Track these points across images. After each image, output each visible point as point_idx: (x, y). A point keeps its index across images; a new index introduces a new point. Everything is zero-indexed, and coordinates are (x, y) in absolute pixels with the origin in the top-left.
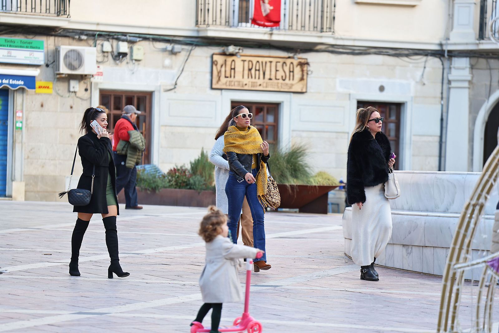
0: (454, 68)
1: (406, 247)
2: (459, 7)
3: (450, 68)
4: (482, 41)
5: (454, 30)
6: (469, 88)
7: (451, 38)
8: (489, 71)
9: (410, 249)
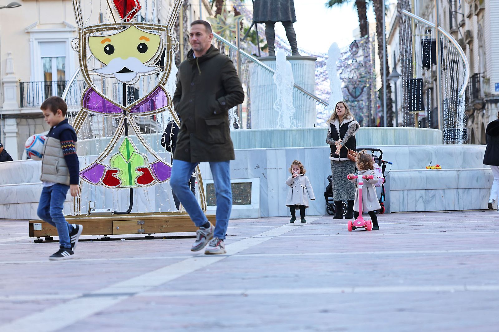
0: (7, 125)
1: (6, 205)
2: (7, 88)
3: (5, 125)
4: (22, 108)
5: (5, 103)
6: (17, 137)
7: (4, 107)
8: (28, 126)
9: (8, 206)
